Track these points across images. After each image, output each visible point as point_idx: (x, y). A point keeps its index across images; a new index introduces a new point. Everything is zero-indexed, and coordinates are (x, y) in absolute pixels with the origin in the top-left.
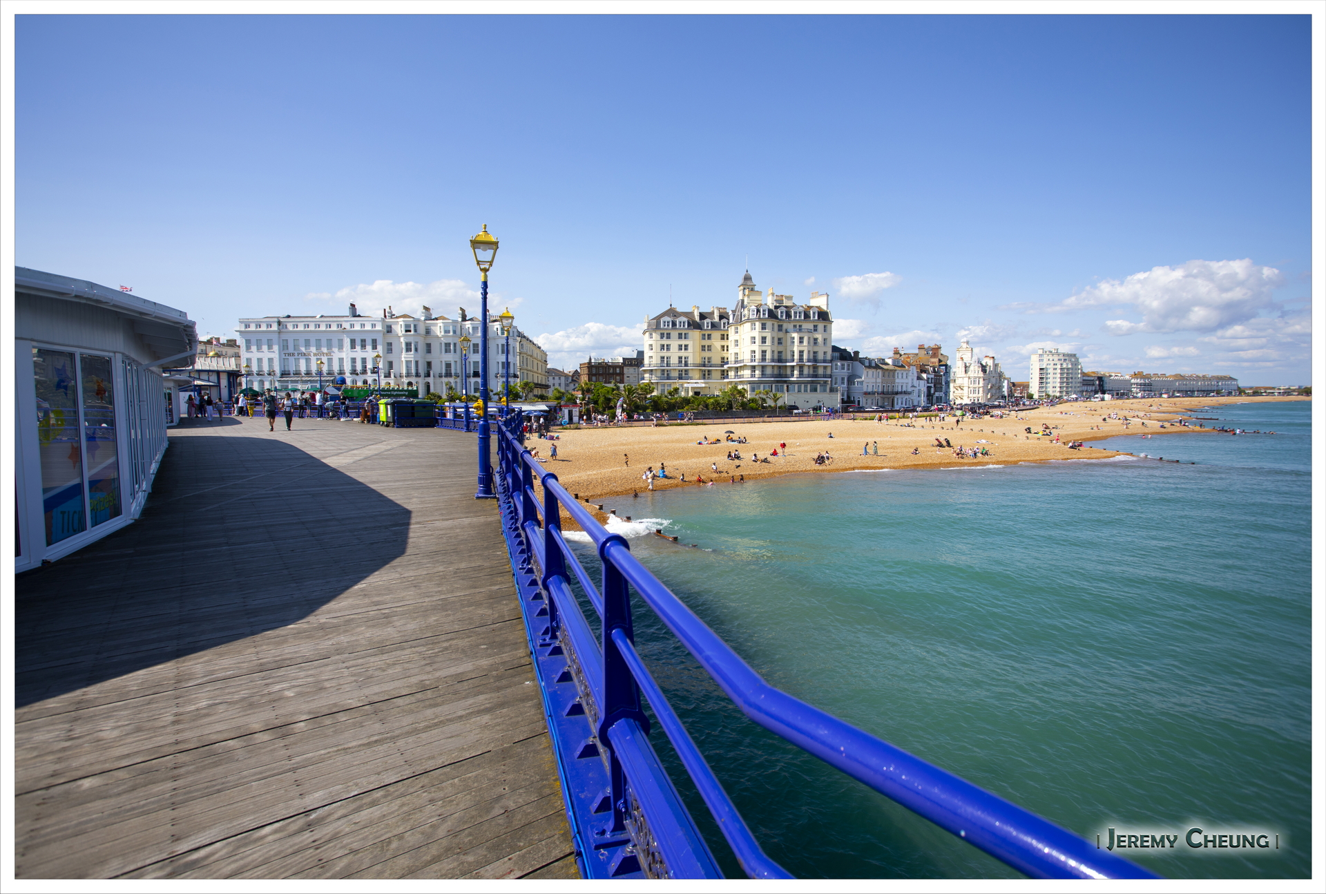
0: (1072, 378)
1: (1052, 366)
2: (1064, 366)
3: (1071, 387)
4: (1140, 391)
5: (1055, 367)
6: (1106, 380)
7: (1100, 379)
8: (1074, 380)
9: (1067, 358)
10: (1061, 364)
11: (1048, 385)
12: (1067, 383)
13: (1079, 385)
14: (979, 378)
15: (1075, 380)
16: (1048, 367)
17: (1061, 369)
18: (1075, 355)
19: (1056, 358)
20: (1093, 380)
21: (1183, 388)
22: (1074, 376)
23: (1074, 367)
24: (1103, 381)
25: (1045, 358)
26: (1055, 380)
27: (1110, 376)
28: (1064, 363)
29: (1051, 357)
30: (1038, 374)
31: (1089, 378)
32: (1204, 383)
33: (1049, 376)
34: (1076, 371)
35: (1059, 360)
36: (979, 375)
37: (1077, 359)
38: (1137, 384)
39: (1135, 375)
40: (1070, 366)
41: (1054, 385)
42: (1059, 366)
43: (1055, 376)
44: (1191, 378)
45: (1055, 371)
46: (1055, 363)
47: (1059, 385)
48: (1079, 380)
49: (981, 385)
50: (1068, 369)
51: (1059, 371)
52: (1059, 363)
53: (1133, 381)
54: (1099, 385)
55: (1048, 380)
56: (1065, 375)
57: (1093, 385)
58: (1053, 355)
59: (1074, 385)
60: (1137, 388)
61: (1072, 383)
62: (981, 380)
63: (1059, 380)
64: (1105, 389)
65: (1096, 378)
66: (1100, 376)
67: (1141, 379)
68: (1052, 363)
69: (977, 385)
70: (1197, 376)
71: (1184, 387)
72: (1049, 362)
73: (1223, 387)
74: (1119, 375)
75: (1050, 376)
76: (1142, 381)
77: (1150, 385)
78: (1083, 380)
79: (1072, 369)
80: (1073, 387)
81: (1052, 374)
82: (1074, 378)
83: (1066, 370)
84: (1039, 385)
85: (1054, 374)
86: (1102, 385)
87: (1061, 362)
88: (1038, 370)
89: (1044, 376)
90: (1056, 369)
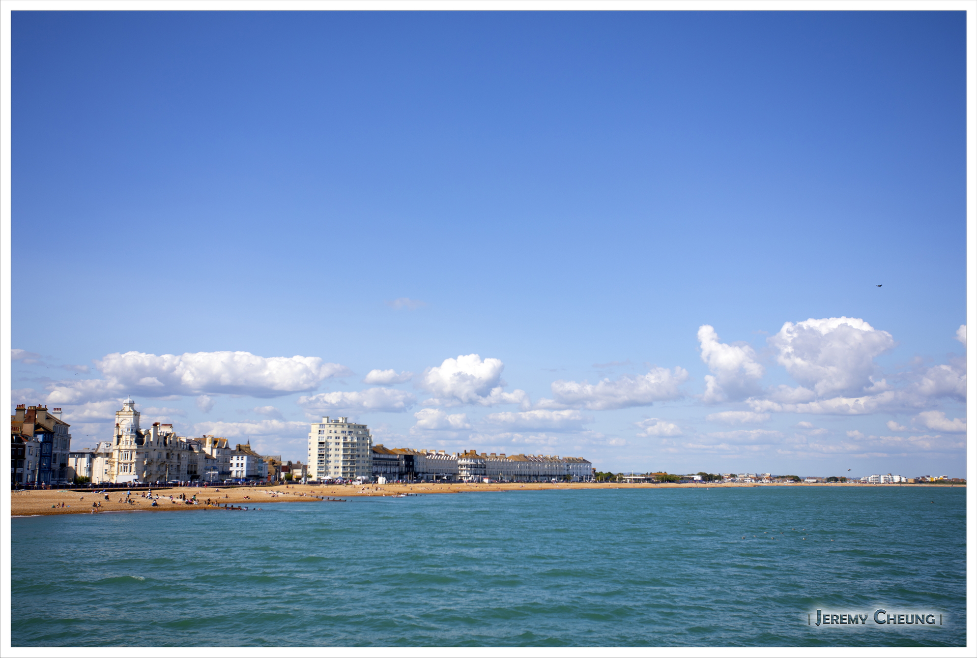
0: (359, 456)
1: (332, 441)
2: (349, 440)
3: (358, 468)
4: (471, 474)
5: (338, 441)
6: (419, 459)
7: (409, 458)
8: (361, 458)
9: (352, 430)
10: (345, 438)
11: (330, 464)
12: (353, 462)
13: (367, 465)
14: (132, 451)
15: (364, 459)
16: (329, 440)
17: (344, 443)
18: (364, 427)
19: (339, 429)
20: (397, 460)
21: (526, 471)
22: (361, 453)
23: (361, 441)
24: (413, 461)
25: (327, 429)
26: (337, 458)
27: (428, 454)
28: (349, 437)
29: (333, 429)
30: (317, 450)
31: (390, 457)
32: (551, 466)
33: (330, 452)
34: (364, 447)
35: (343, 432)
36: (132, 448)
37: (367, 432)
38: (467, 465)
39: (464, 455)
40: (355, 441)
41: (337, 464)
42: (341, 441)
43: (337, 452)
44: (536, 460)
45: (337, 447)
46: (338, 435)
47: (341, 464)
49: (134, 460)
50: (353, 444)
51: (341, 446)
52: (342, 436)
53: (459, 462)
54: (407, 466)
55: (330, 458)
56: (349, 452)
57: (398, 465)
58: (336, 425)
59: (361, 464)
60: (467, 471)
61: (358, 462)
62: (134, 454)
63: (342, 458)
64: (416, 471)
65: (403, 457)
66: (409, 453)
67: (471, 459)
68: (334, 435)
69: (128, 460)
70: (546, 458)
71: (528, 470)
72: (330, 435)
73: (575, 471)
74: (443, 454)
75: (332, 452)
76: (473, 463)
77: (483, 467)
78: (374, 459)
79: (358, 444)
80: (361, 468)
81: (333, 450)
82: (361, 456)
83: (350, 446)
84: (318, 464)
85: (336, 450)
86: (412, 466)
87: (344, 435)
88: (317, 444)
89: (324, 453)
90: (339, 444)
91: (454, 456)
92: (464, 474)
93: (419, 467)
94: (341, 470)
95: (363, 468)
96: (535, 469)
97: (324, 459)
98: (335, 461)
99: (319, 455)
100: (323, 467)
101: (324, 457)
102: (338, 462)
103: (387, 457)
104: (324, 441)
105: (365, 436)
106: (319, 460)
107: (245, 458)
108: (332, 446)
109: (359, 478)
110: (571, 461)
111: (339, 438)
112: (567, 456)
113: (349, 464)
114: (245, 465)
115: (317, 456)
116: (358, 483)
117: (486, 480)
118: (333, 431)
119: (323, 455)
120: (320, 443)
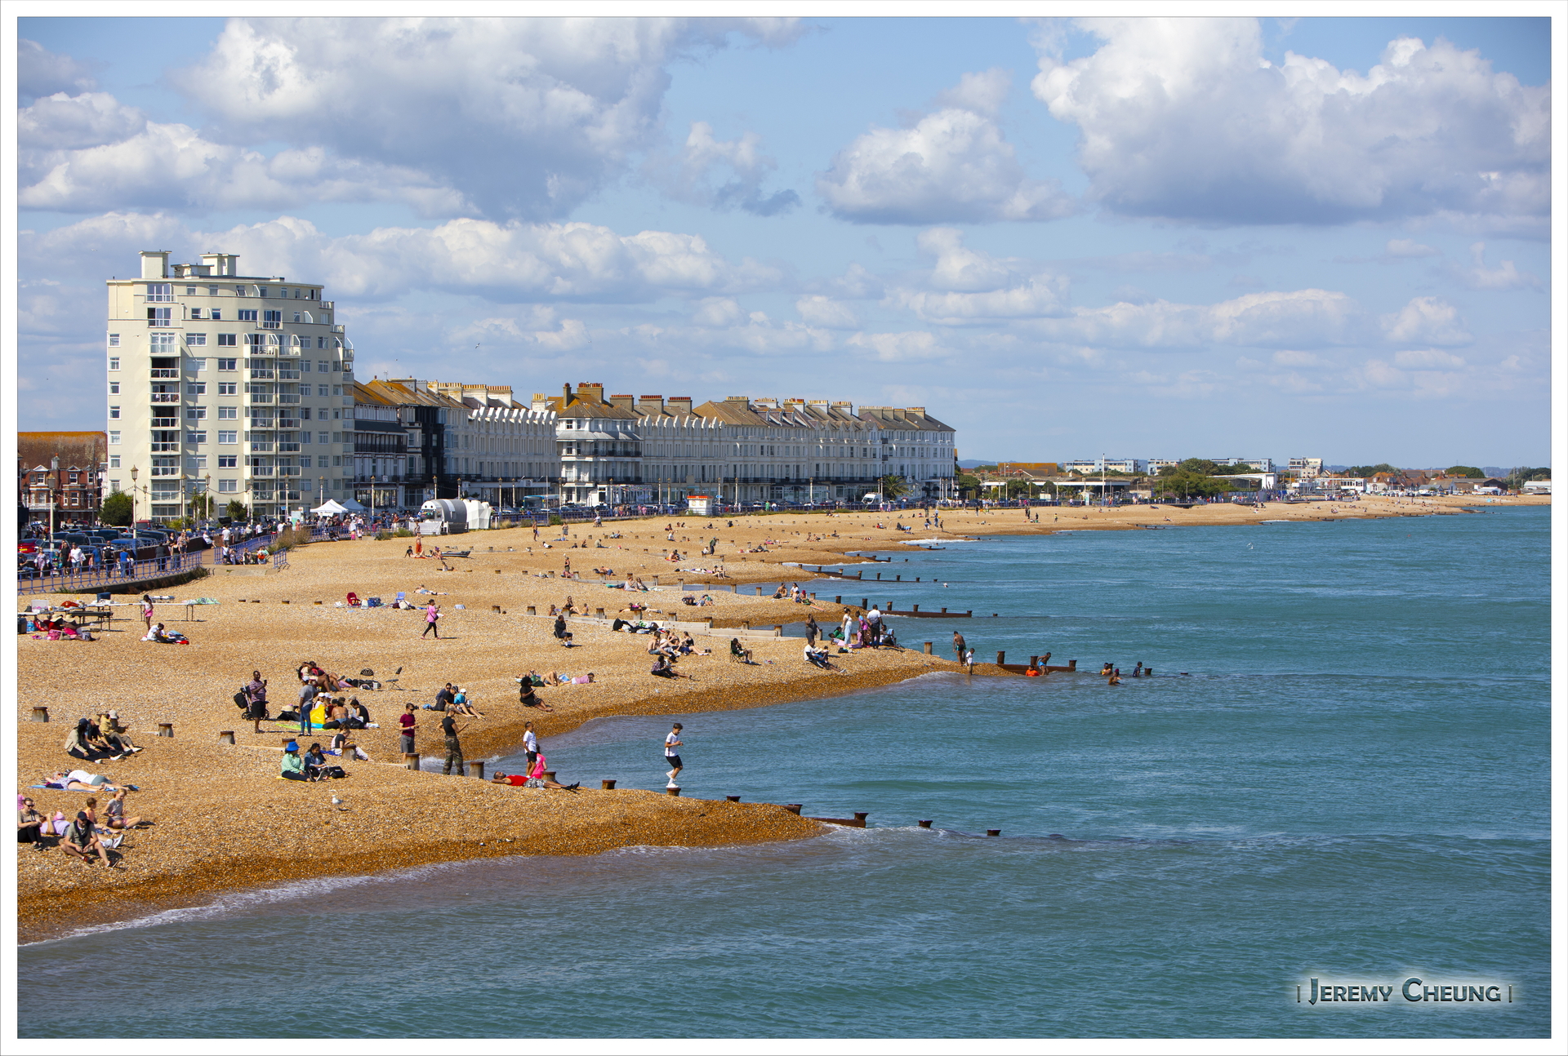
0: (306, 414)
1: (208, 350)
4: (595, 480)
5: (227, 352)
6: (451, 421)
7: (429, 417)
8: (314, 425)
10: (256, 340)
11: (199, 448)
16: (196, 351)
20: (397, 426)
24: (439, 429)
25: (178, 303)
26: (227, 424)
27: (470, 404)
29: (203, 301)
31: (382, 416)
35: (245, 315)
39: (574, 401)
40: (296, 350)
41: (227, 450)
43: (227, 400)
45: (227, 376)
46: (227, 330)
47: (246, 449)
48: (339, 426)
50: (286, 363)
51: (246, 375)
54: (427, 451)
57: (400, 448)
64: (451, 469)
65: (411, 415)
66: (426, 402)
67: (595, 419)
71: (766, 459)
72: (197, 327)
74: (506, 399)
75: (208, 400)
77: (633, 450)
78: (360, 424)
80: (315, 461)
81: (211, 389)
82: (314, 414)
83: (276, 372)
84: (155, 448)
85: (222, 390)
86: (440, 450)
87: (252, 328)
88: (147, 367)
89: (178, 403)
90: (232, 364)
91: (539, 409)
93: (459, 459)
94: (245, 472)
97: (177, 427)
98: (222, 435)
99: (158, 411)
100: (172, 460)
101: (179, 419)
102: (232, 438)
104: (176, 353)
105: (324, 332)
106: (155, 433)
108: (208, 374)
110: (890, 424)
111: (232, 340)
113: (275, 446)
115: (149, 416)
117: (698, 505)
118: (205, 313)
119: (171, 411)
120: (158, 363)
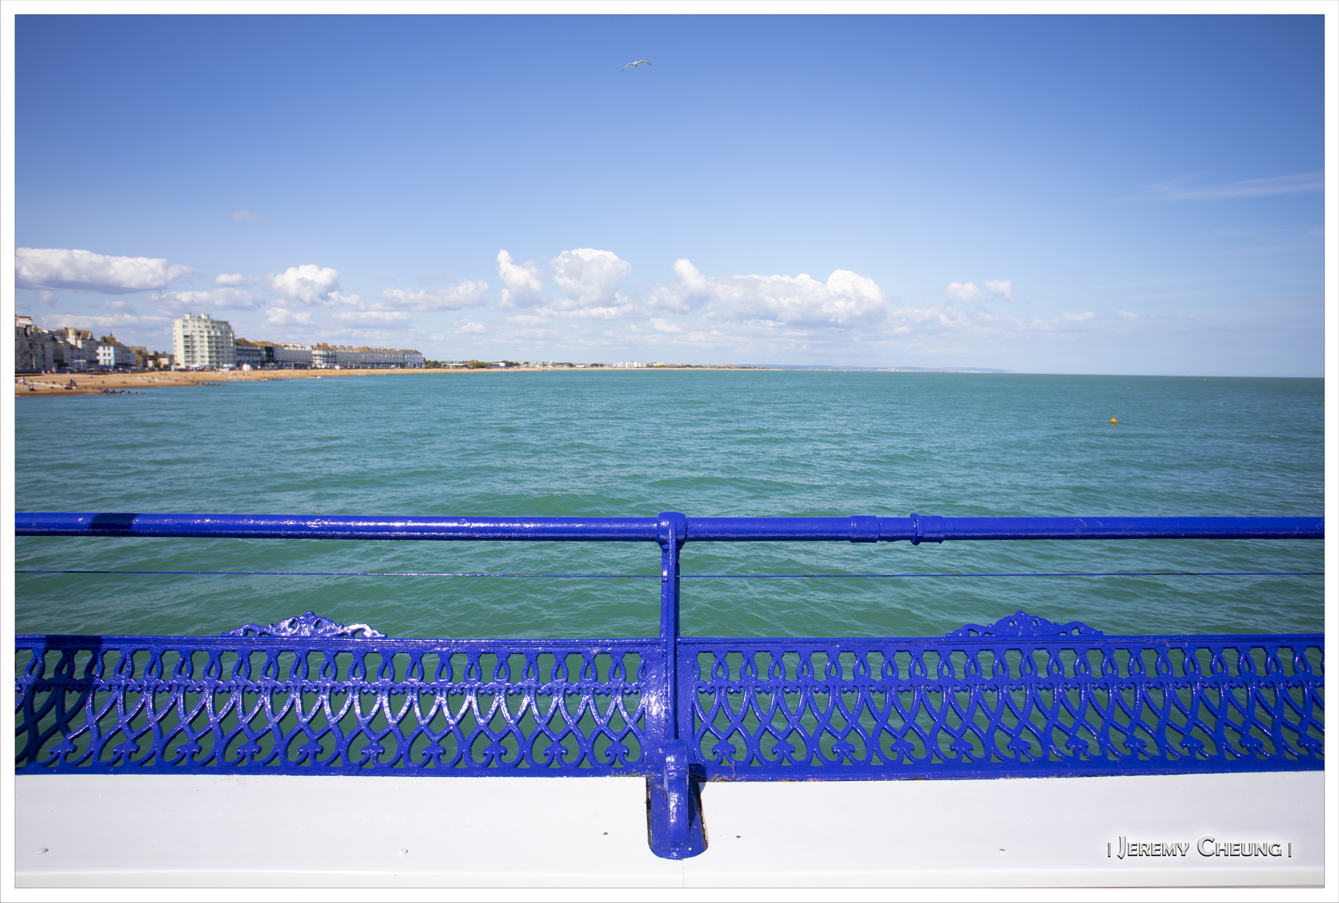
0: (223, 347)
1: (197, 334)
2: (212, 334)
3: (223, 357)
4: (324, 362)
5: (202, 334)
6: (278, 350)
9: (215, 325)
10: (209, 332)
12: (218, 352)
13: (232, 355)
15: (228, 350)
16: (194, 334)
17: (208, 337)
18: (226, 323)
19: (203, 325)
20: (258, 350)
22: (225, 345)
23: (225, 335)
24: (272, 351)
25: (190, 324)
26: (202, 349)
27: (285, 346)
28: (212, 331)
29: (196, 324)
30: (183, 342)
32: (390, 355)
33: (195, 344)
34: (228, 340)
35: (206, 327)
37: (229, 328)
38: (320, 355)
39: (317, 347)
40: (219, 334)
41: (203, 354)
42: (206, 334)
43: (202, 344)
45: (202, 339)
46: (201, 329)
47: (207, 354)
48: (232, 349)
50: (217, 337)
51: (206, 339)
52: (205, 330)
53: (313, 352)
54: (269, 355)
55: (196, 349)
56: (214, 344)
57: (260, 355)
58: (199, 321)
59: (225, 354)
60: (321, 359)
61: (223, 352)
63: (207, 349)
64: (276, 360)
65: (264, 348)
66: (269, 345)
67: (323, 350)
68: (198, 330)
71: (371, 359)
72: (194, 329)
73: (409, 360)
74: (299, 346)
76: (325, 353)
77: (334, 356)
79: (221, 337)
80: (226, 357)
81: (198, 342)
82: (225, 347)
83: (214, 338)
84: (185, 354)
85: (201, 342)
86: (272, 356)
87: (208, 329)
88: (182, 337)
90: (203, 337)
91: (308, 348)
92: (317, 362)
93: (278, 357)
94: (207, 359)
95: (228, 357)
96: (376, 358)
97: (190, 350)
98: (201, 351)
99: (185, 346)
100: (189, 356)
101: (190, 348)
102: (204, 352)
103: (249, 348)
104: (189, 334)
105: (227, 331)
106: (185, 351)
107: (112, 348)
108: (197, 338)
109: (225, 365)
110: (406, 352)
111: (203, 332)
112: (403, 348)
113: (214, 354)
114: (112, 355)
115: (183, 347)
116: (225, 370)
117: (337, 367)
118: (197, 326)
119: (189, 346)
120: (185, 336)
